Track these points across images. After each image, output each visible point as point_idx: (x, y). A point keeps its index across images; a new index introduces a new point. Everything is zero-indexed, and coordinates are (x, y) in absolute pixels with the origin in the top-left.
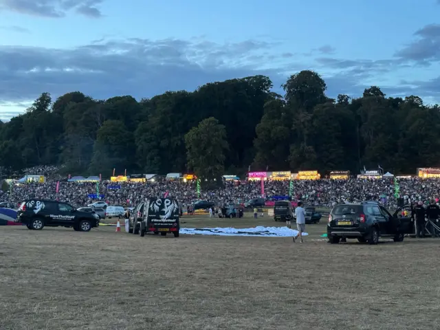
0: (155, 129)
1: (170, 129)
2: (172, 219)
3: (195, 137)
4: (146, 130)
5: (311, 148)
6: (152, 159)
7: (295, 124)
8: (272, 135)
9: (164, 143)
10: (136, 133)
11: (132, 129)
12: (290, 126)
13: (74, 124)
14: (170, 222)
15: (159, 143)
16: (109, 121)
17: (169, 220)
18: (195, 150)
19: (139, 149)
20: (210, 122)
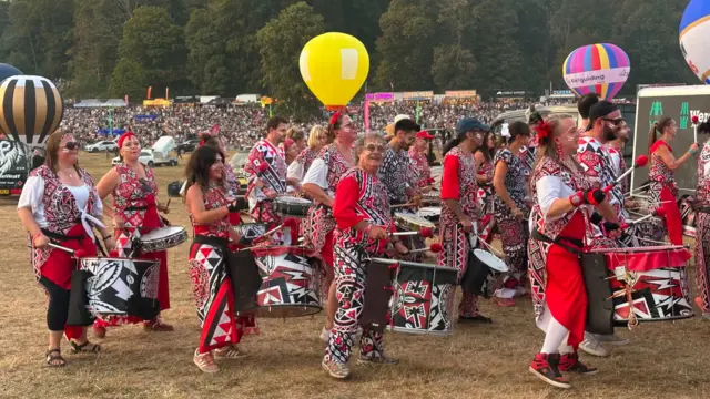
0: (217, 22)
1: (241, 22)
2: (14, 174)
3: (273, 35)
4: (203, 24)
5: (468, 53)
6: (213, 71)
7: (443, 14)
8: (404, 33)
9: (232, 45)
10: (187, 29)
11: (182, 21)
12: (434, 17)
13: (89, 12)
14: (11, 180)
15: (224, 45)
16: (144, 8)
17: (9, 176)
18: (273, 56)
19: (192, 54)
20: (299, 9)
